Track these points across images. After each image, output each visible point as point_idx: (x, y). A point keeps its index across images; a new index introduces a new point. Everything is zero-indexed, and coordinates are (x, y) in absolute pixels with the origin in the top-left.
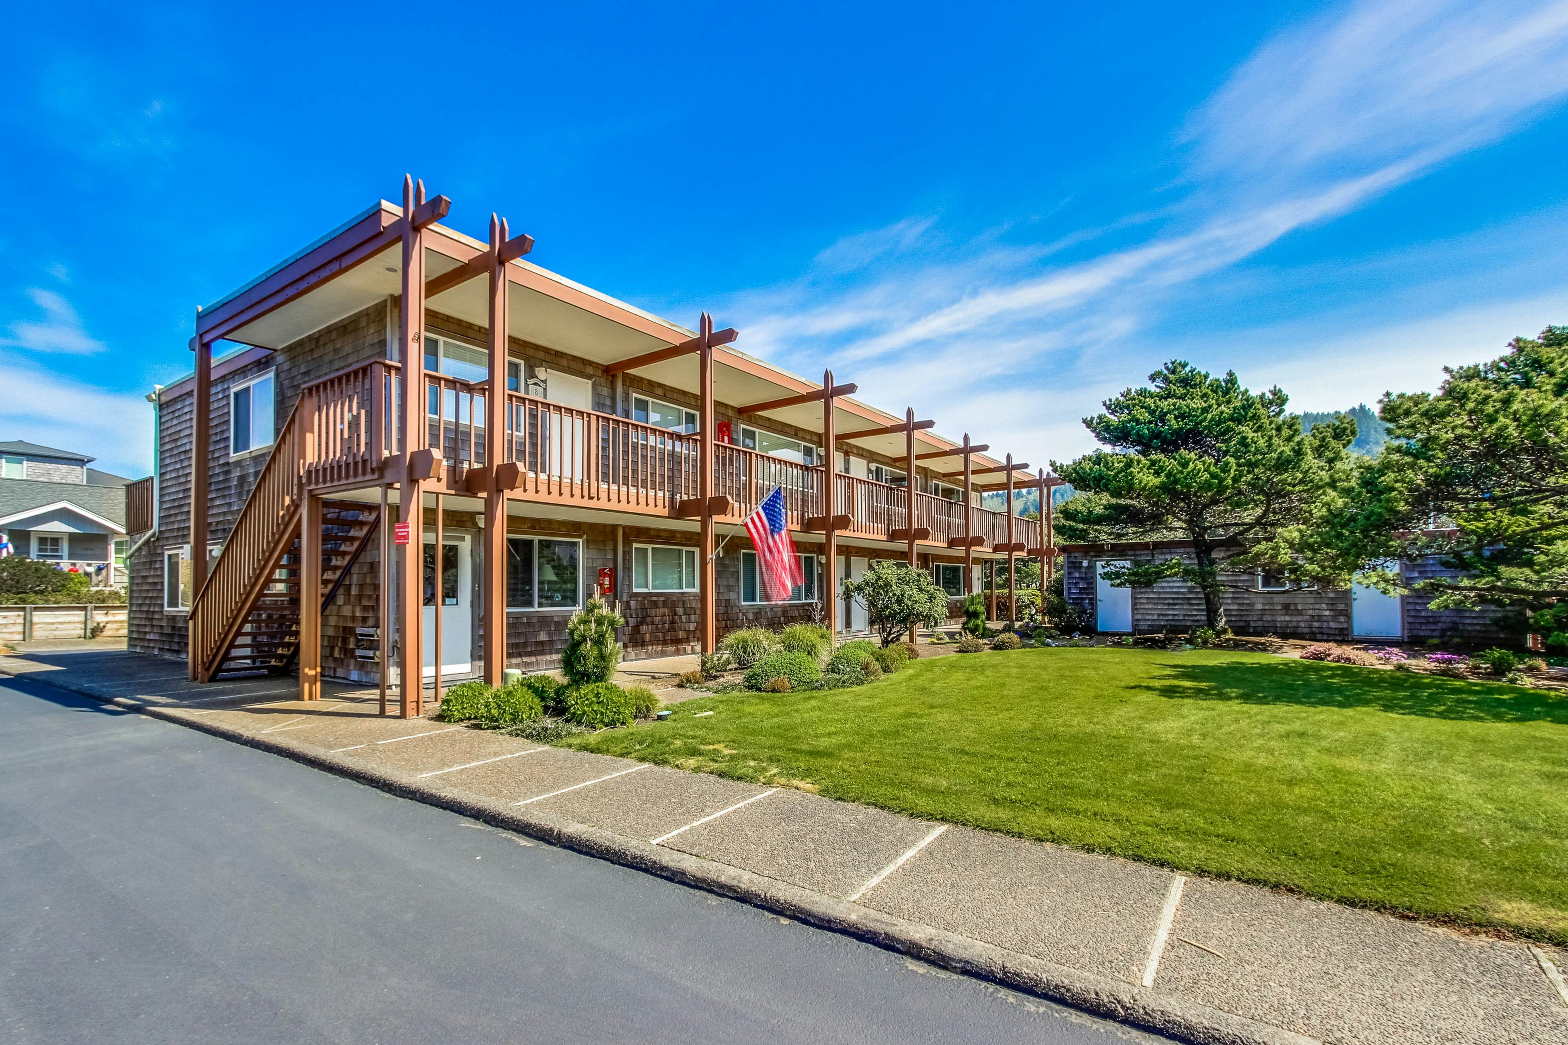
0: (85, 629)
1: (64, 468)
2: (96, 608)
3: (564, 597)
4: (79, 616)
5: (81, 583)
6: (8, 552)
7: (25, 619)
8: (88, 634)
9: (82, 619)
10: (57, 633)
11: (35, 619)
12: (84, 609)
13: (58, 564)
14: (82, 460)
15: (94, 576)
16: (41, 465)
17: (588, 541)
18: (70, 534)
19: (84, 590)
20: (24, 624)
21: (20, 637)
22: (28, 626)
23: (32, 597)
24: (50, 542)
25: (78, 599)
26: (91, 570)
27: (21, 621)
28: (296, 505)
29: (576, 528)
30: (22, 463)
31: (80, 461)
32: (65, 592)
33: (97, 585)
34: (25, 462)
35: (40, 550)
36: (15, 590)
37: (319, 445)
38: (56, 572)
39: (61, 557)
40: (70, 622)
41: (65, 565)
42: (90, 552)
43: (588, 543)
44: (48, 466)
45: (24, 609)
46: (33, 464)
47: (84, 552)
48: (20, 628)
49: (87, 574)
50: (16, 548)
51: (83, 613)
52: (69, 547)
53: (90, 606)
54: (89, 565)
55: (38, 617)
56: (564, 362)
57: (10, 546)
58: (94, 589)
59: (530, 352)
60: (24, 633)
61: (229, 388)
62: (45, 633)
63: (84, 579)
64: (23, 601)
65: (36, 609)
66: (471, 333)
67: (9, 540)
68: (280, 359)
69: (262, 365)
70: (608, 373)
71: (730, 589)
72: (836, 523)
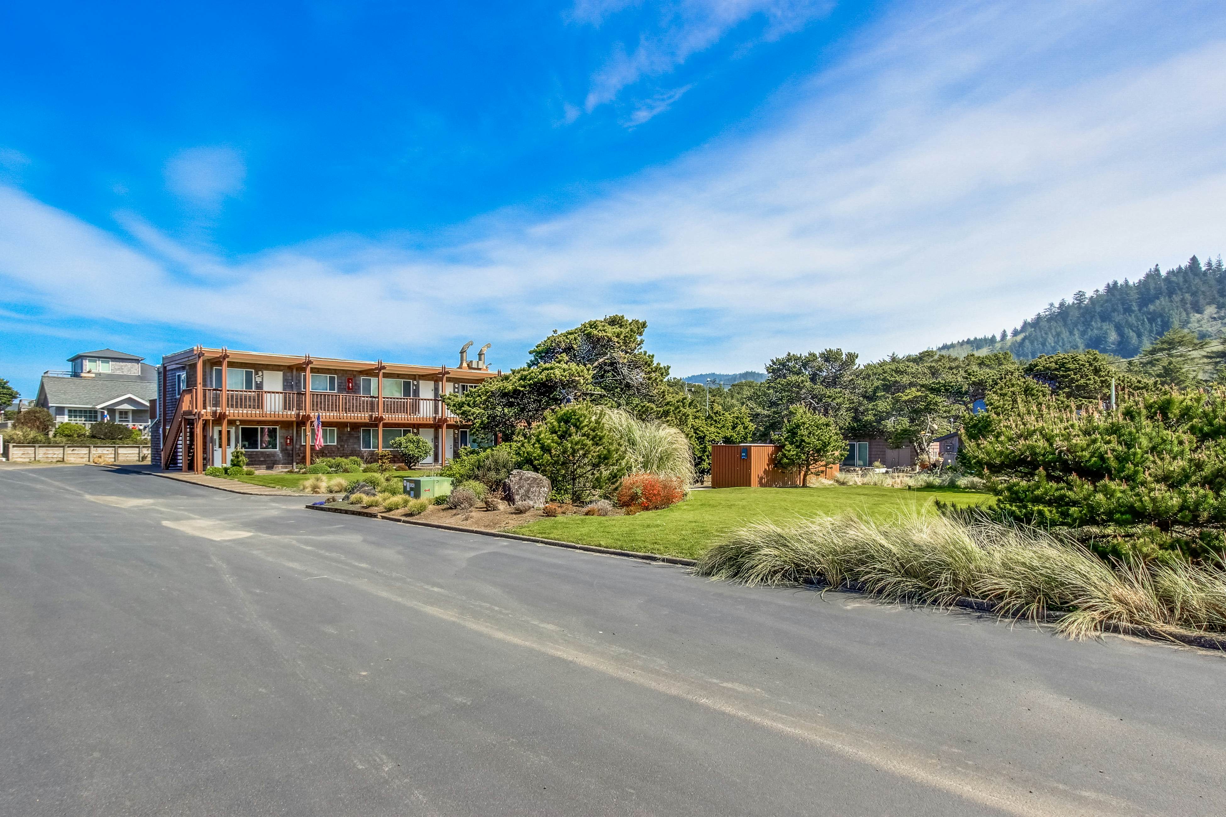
0: (139, 457)
1: (129, 365)
2: (144, 447)
3: (272, 446)
4: (136, 451)
5: (137, 434)
6: (107, 420)
7: (115, 452)
8: (141, 460)
9: (138, 452)
10: (128, 458)
11: (119, 452)
12: (138, 447)
13: (127, 425)
14: (138, 360)
15: (143, 430)
16: (118, 363)
17: (281, 427)
18: (133, 410)
19: (139, 438)
20: (115, 454)
21: (113, 460)
22: (116, 454)
23: (118, 441)
24: (124, 414)
25: (136, 442)
26: (141, 428)
27: (113, 452)
28: (181, 420)
29: (276, 423)
30: (109, 363)
31: (137, 361)
32: (130, 439)
33: (144, 436)
34: (110, 362)
35: (120, 418)
36: (111, 438)
37: (196, 398)
38: (126, 428)
39: (128, 421)
40: (132, 454)
41: (130, 425)
42: (141, 418)
43: (281, 428)
44: (121, 364)
45: (114, 447)
46: (114, 363)
47: (139, 418)
48: (113, 456)
49: (140, 430)
50: (110, 417)
51: (138, 449)
52: (132, 416)
53: (141, 446)
54: (141, 425)
55: (121, 451)
56: (271, 367)
57: (108, 416)
58: (143, 437)
59: (256, 366)
60: (115, 458)
61: (175, 373)
62: (123, 458)
63: (139, 432)
64: (114, 443)
65: (119, 447)
66: (234, 365)
67: (108, 414)
68: (187, 367)
69: (183, 368)
70: (290, 368)
71: (355, 443)
72: (382, 419)
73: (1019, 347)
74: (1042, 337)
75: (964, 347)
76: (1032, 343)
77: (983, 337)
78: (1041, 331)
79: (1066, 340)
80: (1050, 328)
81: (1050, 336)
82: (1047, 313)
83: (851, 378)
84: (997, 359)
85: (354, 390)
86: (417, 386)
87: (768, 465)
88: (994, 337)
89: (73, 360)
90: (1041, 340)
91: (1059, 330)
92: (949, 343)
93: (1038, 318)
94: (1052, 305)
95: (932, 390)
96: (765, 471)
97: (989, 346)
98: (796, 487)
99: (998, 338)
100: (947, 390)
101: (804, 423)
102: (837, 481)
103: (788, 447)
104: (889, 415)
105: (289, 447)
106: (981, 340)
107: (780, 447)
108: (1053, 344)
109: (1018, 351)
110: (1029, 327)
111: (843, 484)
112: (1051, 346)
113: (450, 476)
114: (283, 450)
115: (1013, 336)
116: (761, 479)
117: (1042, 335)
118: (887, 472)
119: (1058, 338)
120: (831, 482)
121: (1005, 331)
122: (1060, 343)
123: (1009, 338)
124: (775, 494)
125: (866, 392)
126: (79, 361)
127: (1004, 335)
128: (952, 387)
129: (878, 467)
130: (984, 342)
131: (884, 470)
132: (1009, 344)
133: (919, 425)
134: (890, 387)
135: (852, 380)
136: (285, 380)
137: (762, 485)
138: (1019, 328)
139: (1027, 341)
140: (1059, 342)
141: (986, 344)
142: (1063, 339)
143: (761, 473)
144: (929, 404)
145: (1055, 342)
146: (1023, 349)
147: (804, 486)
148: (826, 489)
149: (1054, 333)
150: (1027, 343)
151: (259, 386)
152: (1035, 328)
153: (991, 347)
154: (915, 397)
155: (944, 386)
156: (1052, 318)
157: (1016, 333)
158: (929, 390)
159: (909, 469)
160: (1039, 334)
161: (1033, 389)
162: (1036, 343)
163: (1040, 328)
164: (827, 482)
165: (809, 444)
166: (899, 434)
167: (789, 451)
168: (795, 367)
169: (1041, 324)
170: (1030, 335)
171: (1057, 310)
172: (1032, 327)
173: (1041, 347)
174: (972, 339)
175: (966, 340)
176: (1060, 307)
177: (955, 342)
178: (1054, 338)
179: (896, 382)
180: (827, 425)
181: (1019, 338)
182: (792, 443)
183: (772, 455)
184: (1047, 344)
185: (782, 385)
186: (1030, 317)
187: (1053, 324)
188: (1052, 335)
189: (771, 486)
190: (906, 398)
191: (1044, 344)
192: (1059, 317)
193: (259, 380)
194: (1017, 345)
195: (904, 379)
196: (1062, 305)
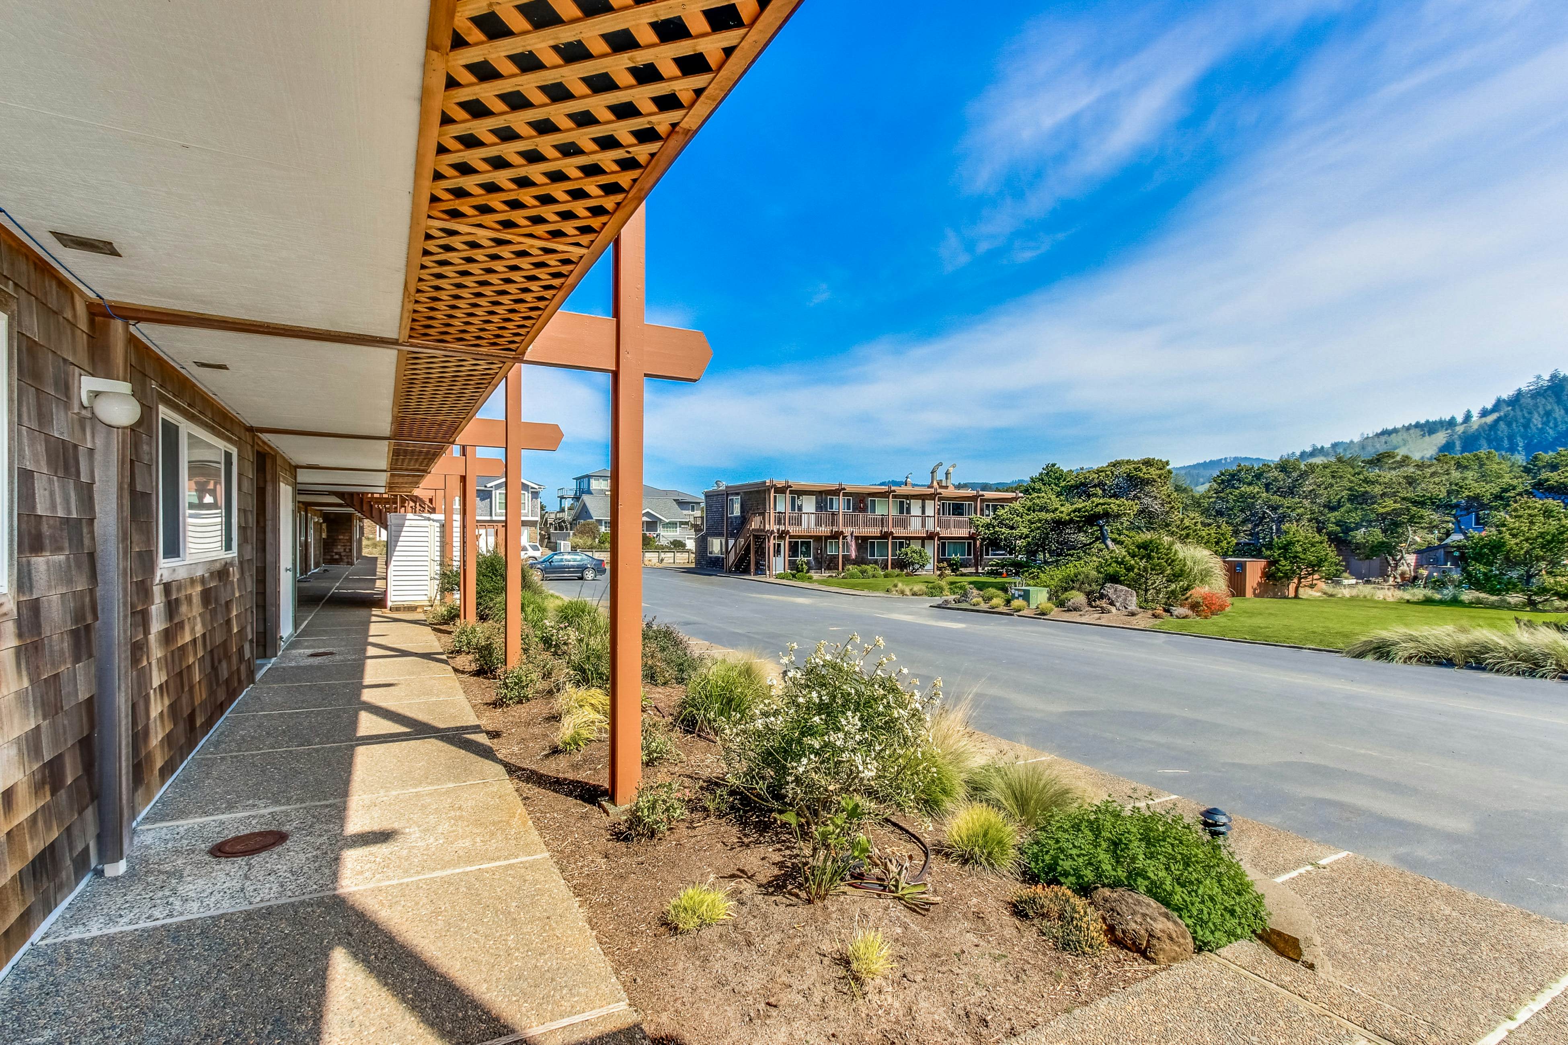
2: (678, 552)
3: (808, 555)
9: (673, 556)
11: (662, 556)
17: (815, 540)
20: (658, 558)
26: (655, 536)
27: (657, 556)
29: (810, 537)
30: (607, 481)
47: (650, 528)
51: (673, 553)
53: (676, 551)
54: (654, 534)
56: (808, 493)
59: (798, 492)
60: (659, 561)
62: (666, 561)
68: (742, 493)
69: (737, 494)
70: (821, 492)
71: (863, 553)
72: (892, 533)
73: (1490, 430)
74: (1524, 417)
75: (1412, 431)
76: (1509, 425)
77: (1438, 419)
78: (1522, 411)
79: (1559, 419)
80: (1536, 406)
81: (1536, 416)
82: (1531, 388)
83: (1311, 488)
84: (1478, 459)
85: (864, 510)
86: (909, 505)
87: (1261, 578)
88: (1453, 418)
89: (578, 479)
90: (1522, 420)
91: (1549, 407)
92: (1390, 427)
93: (1518, 394)
94: (1539, 377)
95: (1415, 503)
96: (1259, 584)
97: (1446, 430)
98: (1287, 598)
99: (1460, 419)
100: (1433, 503)
101: (1298, 541)
102: (1325, 593)
103: (1283, 562)
104: (1358, 526)
105: (819, 556)
106: (1435, 423)
107: (1275, 562)
108: (1540, 426)
109: (1489, 435)
110: (1504, 405)
111: (1331, 596)
112: (1537, 428)
113: (1045, 586)
114: (815, 558)
115: (1481, 417)
116: (1255, 590)
117: (1523, 415)
118: (1357, 583)
119: (1547, 417)
120: (1319, 594)
121: (1469, 412)
122: (1551, 424)
123: (1474, 419)
124: (1268, 604)
125: (1330, 502)
126: (586, 480)
127: (1468, 417)
128: (1440, 500)
129: (1346, 578)
130: (1439, 426)
131: (1354, 581)
132: (1475, 427)
133: (1397, 538)
134: (1356, 497)
135: (1314, 490)
136: (817, 503)
137: (1256, 595)
138: (1489, 406)
139: (1501, 423)
140: (1549, 422)
141: (1442, 427)
142: (1555, 419)
143: (1255, 586)
144: (1413, 517)
145: (1543, 424)
146: (1496, 433)
147: (1296, 597)
148: (1316, 600)
149: (1542, 413)
150: (1502, 425)
151: (800, 508)
152: (1513, 406)
153: (1449, 431)
154: (1393, 510)
155: (1430, 499)
156: (1538, 394)
157: (1484, 413)
158: (1412, 502)
159: (1381, 580)
160: (1519, 413)
161: (1552, 511)
162: (1514, 425)
163: (1520, 406)
164: (1315, 594)
165: (1304, 559)
166: (1376, 546)
167: (1285, 566)
168: (1247, 478)
169: (1523, 401)
170: (1506, 416)
171: (1546, 384)
172: (1508, 405)
173: (1522, 430)
174: (1422, 421)
175: (1413, 423)
176: (1551, 379)
177: (1399, 426)
178: (1542, 418)
179: (1366, 492)
180: (1321, 543)
181: (1490, 419)
182: (1286, 559)
183: (1265, 568)
184: (1531, 425)
185: (1235, 496)
186: (1506, 394)
187: (1541, 401)
188: (1539, 414)
189: (1263, 597)
190: (1384, 510)
191: (1526, 426)
192: (1549, 392)
193: (800, 503)
194: (1487, 428)
195: (1376, 490)
196: (1554, 377)
